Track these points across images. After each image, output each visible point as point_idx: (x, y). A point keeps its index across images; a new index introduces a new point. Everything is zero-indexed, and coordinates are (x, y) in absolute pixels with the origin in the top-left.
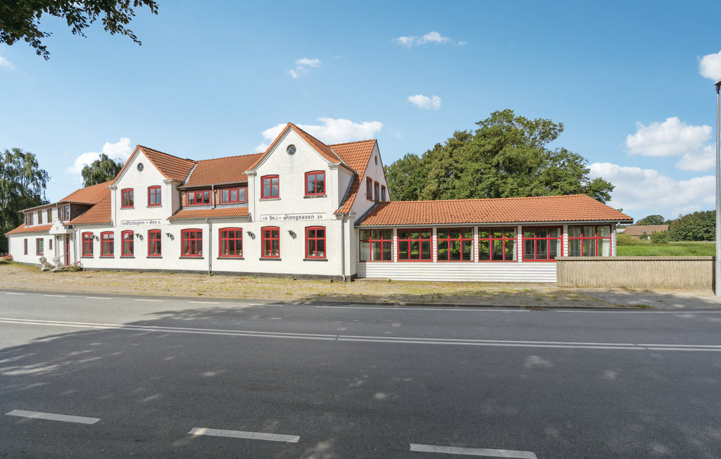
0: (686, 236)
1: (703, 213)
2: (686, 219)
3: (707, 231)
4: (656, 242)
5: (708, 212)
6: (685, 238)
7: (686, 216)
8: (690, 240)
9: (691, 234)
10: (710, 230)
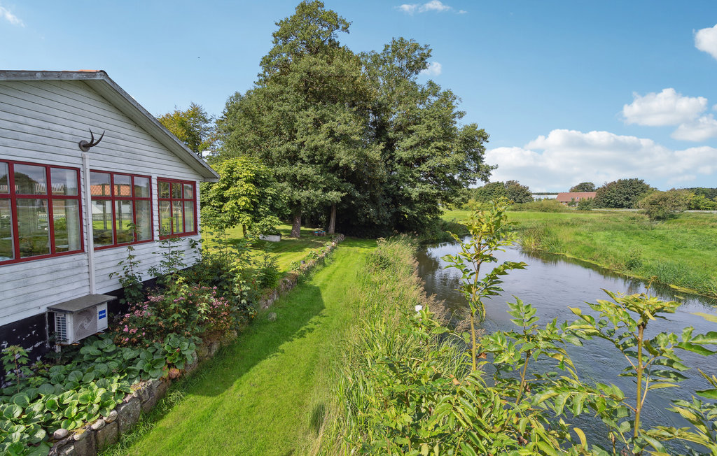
0: (609, 203)
1: (625, 181)
2: (610, 187)
3: (627, 199)
4: (582, 209)
5: (630, 179)
6: (608, 205)
7: (611, 184)
8: (611, 207)
9: (612, 201)
10: (630, 198)
